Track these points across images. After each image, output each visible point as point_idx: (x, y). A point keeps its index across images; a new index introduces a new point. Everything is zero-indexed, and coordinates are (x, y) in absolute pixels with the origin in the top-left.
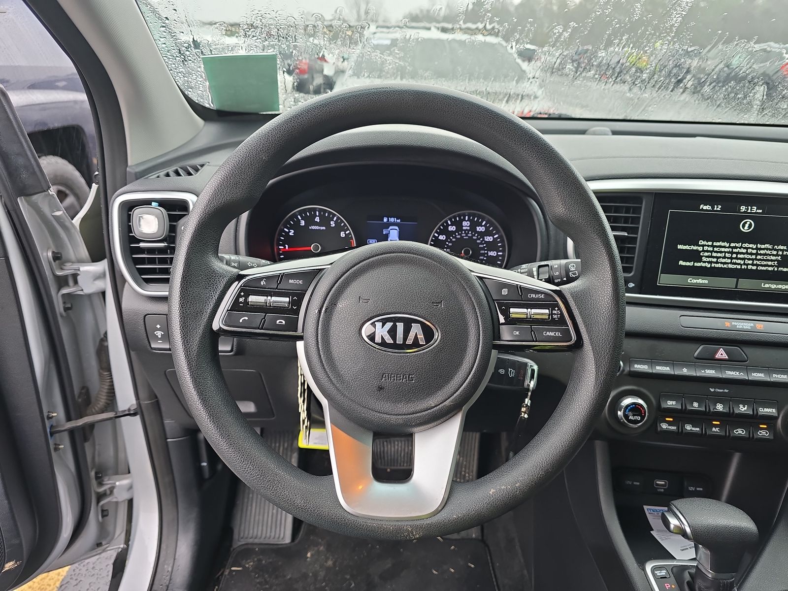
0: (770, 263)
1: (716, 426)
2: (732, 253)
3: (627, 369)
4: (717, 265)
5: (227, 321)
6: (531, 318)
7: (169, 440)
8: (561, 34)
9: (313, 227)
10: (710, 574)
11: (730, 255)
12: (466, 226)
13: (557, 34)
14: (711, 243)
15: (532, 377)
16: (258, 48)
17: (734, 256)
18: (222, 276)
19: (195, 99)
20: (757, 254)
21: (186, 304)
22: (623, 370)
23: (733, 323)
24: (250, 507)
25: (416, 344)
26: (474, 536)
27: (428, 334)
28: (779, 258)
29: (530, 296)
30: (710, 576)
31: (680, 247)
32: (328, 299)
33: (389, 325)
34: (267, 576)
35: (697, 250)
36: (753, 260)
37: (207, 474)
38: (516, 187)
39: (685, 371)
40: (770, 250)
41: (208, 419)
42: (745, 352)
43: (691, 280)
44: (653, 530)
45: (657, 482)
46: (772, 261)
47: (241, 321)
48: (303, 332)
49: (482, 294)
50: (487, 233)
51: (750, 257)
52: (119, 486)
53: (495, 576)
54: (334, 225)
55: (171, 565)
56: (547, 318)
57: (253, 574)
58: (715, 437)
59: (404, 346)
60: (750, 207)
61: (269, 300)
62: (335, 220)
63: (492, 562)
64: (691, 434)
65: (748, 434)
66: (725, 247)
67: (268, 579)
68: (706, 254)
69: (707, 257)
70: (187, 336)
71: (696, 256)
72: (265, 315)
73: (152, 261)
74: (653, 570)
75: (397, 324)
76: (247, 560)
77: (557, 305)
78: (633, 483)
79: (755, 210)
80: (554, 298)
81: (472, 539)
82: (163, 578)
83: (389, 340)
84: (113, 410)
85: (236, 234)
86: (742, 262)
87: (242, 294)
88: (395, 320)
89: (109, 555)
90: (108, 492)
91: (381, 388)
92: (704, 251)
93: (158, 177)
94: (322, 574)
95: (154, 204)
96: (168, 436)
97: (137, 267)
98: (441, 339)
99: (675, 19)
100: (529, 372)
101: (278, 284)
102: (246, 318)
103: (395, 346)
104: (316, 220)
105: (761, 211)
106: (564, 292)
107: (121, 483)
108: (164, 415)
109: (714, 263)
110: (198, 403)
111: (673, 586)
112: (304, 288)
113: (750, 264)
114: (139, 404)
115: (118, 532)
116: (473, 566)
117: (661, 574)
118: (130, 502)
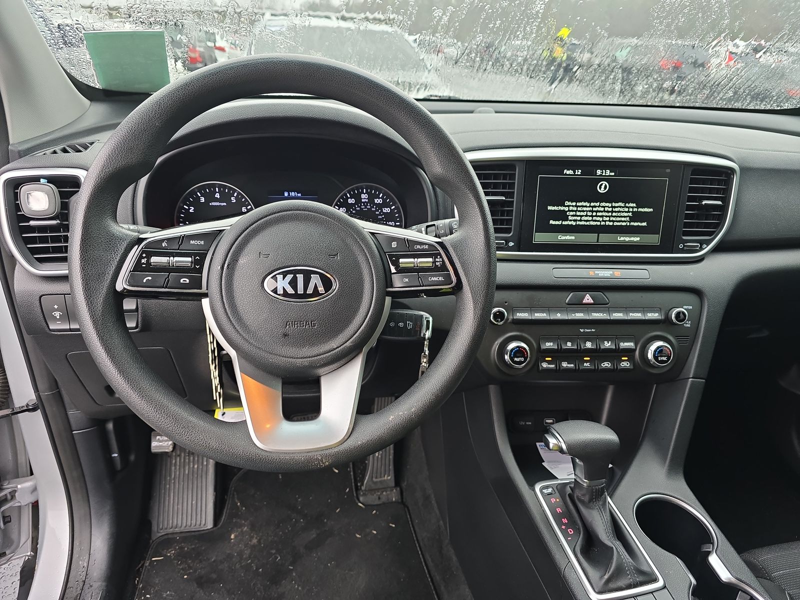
0: (623, 219)
1: (587, 361)
2: (592, 211)
3: (511, 317)
4: (581, 223)
5: (131, 281)
6: (417, 267)
7: (74, 432)
8: (441, 18)
9: (214, 204)
10: (585, 483)
11: (591, 213)
12: (365, 198)
13: (438, 18)
14: (575, 203)
15: (428, 328)
16: (144, 24)
17: (594, 214)
18: (121, 239)
19: (78, 77)
20: (612, 212)
21: (87, 266)
22: (508, 319)
23: (596, 272)
24: (167, 498)
25: (316, 293)
26: (394, 499)
27: (327, 284)
28: (630, 214)
29: (416, 247)
30: (585, 485)
31: (550, 208)
32: (229, 256)
33: (289, 277)
34: (190, 561)
35: (564, 210)
36: (609, 217)
37: (118, 465)
38: (405, 158)
39: (559, 316)
40: (623, 207)
41: (118, 374)
42: (607, 296)
43: (560, 237)
44: (544, 462)
45: (547, 421)
46: (625, 217)
47: (145, 281)
48: (207, 289)
49: (374, 247)
50: (385, 205)
51: (606, 214)
52: (21, 489)
53: (415, 531)
54: (235, 201)
55: (87, 560)
56: (431, 265)
57: (175, 562)
58: (587, 371)
59: (305, 296)
60: (604, 171)
61: (172, 260)
62: (235, 195)
63: (411, 521)
64: (567, 370)
65: (613, 366)
66: (586, 206)
67: (191, 565)
68: (572, 213)
69: (572, 216)
70: (91, 297)
71: (563, 216)
72: (169, 275)
73: (43, 240)
74: (541, 490)
75: (297, 275)
76: (167, 550)
77: (440, 254)
78: (525, 423)
79: (609, 173)
80: (436, 248)
81: (392, 502)
82: (78, 574)
83: (290, 291)
84: (8, 408)
85: (133, 209)
86: (601, 219)
87: (144, 255)
88: (295, 272)
89: (16, 564)
90: (9, 497)
91: (285, 335)
92: (569, 211)
93: (44, 154)
94: (247, 552)
95: (42, 181)
96: (74, 427)
97: (28, 246)
98: (339, 287)
99: (539, 6)
100: (425, 323)
101: (180, 245)
102: (150, 278)
103: (296, 296)
104: (216, 196)
105: (613, 174)
106: (445, 243)
107: (23, 486)
108: (67, 406)
109: (579, 221)
110: (106, 360)
111: (558, 500)
112: (206, 248)
113: (607, 221)
114: (39, 397)
115: (23, 540)
116: (394, 526)
117: (548, 492)
118: (35, 506)
